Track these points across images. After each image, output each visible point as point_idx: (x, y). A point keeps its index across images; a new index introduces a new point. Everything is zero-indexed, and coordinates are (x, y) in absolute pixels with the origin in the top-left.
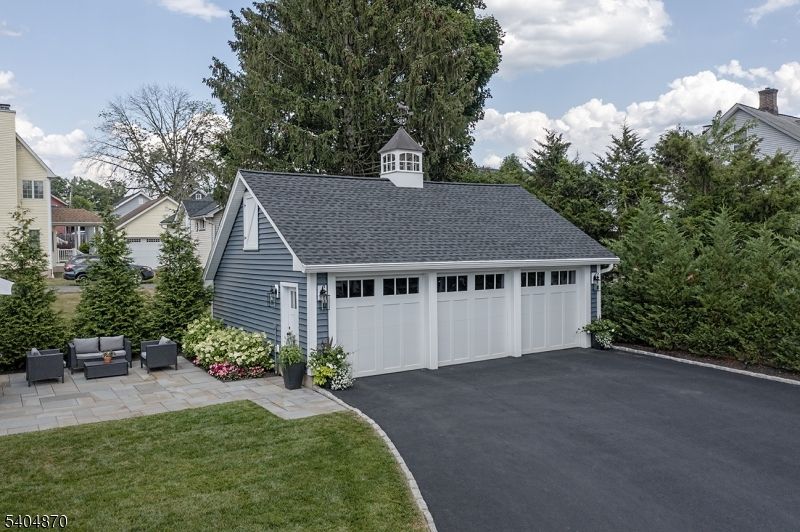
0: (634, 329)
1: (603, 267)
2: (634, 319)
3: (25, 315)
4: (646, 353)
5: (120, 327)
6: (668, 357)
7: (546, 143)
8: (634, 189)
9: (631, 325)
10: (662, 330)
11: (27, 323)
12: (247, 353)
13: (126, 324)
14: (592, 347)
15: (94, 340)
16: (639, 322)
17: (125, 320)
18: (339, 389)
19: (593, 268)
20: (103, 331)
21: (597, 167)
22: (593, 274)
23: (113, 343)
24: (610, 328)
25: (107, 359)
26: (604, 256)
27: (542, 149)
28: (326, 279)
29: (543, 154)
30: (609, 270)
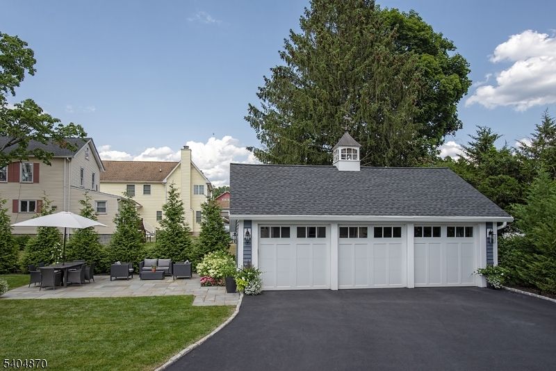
0: (525, 275)
1: (499, 224)
2: (524, 266)
3: (124, 245)
4: (530, 294)
5: (173, 254)
6: (547, 298)
7: (478, 136)
8: (552, 166)
9: (521, 271)
10: (546, 275)
11: (124, 249)
12: (217, 271)
13: (177, 253)
14: (487, 287)
15: (155, 260)
16: (527, 268)
17: (176, 251)
18: (251, 295)
19: (489, 225)
20: (163, 256)
21: (520, 150)
22: (489, 230)
23: (165, 262)
24: (501, 272)
25: (153, 270)
26: (497, 215)
27: (475, 141)
28: (251, 225)
29: (476, 145)
30: (503, 227)
